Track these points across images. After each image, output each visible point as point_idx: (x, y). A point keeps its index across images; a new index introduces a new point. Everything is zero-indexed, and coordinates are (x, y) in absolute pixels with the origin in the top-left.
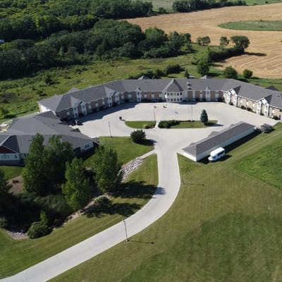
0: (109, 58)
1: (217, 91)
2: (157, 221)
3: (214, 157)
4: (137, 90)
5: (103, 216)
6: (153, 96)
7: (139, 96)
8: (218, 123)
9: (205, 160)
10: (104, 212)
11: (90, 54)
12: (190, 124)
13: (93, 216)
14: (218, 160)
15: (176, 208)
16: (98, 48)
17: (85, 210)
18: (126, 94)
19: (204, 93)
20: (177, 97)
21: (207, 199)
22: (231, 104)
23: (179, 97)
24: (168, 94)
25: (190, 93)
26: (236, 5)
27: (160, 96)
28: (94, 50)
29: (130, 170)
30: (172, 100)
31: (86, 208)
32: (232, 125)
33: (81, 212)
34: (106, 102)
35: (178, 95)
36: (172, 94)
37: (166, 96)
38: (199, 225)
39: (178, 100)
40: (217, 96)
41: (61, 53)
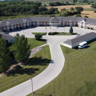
0: (25, 14)
1: (75, 21)
2: (53, 81)
3: (82, 46)
4: (37, 21)
5: (16, 75)
6: (45, 24)
7: (38, 24)
8: (78, 34)
9: (76, 48)
10: (17, 73)
11: (17, 13)
12: (64, 34)
13: (10, 76)
14: (84, 48)
15: (65, 72)
16: (21, 11)
17: (6, 72)
18: (32, 22)
19: (69, 22)
20: (56, 24)
21: (84, 67)
22: (82, 27)
23: (57, 24)
24: (52, 23)
25: (62, 22)
26: (72, 5)
27: (48, 23)
28: (19, 11)
29: (34, 52)
30: (53, 25)
31: (7, 71)
32: (87, 33)
33: (4, 73)
34: (23, 25)
35: (57, 23)
36: (54, 23)
37: (51, 24)
38: (84, 84)
39: (57, 25)
40: (75, 24)
41: (6, 12)
